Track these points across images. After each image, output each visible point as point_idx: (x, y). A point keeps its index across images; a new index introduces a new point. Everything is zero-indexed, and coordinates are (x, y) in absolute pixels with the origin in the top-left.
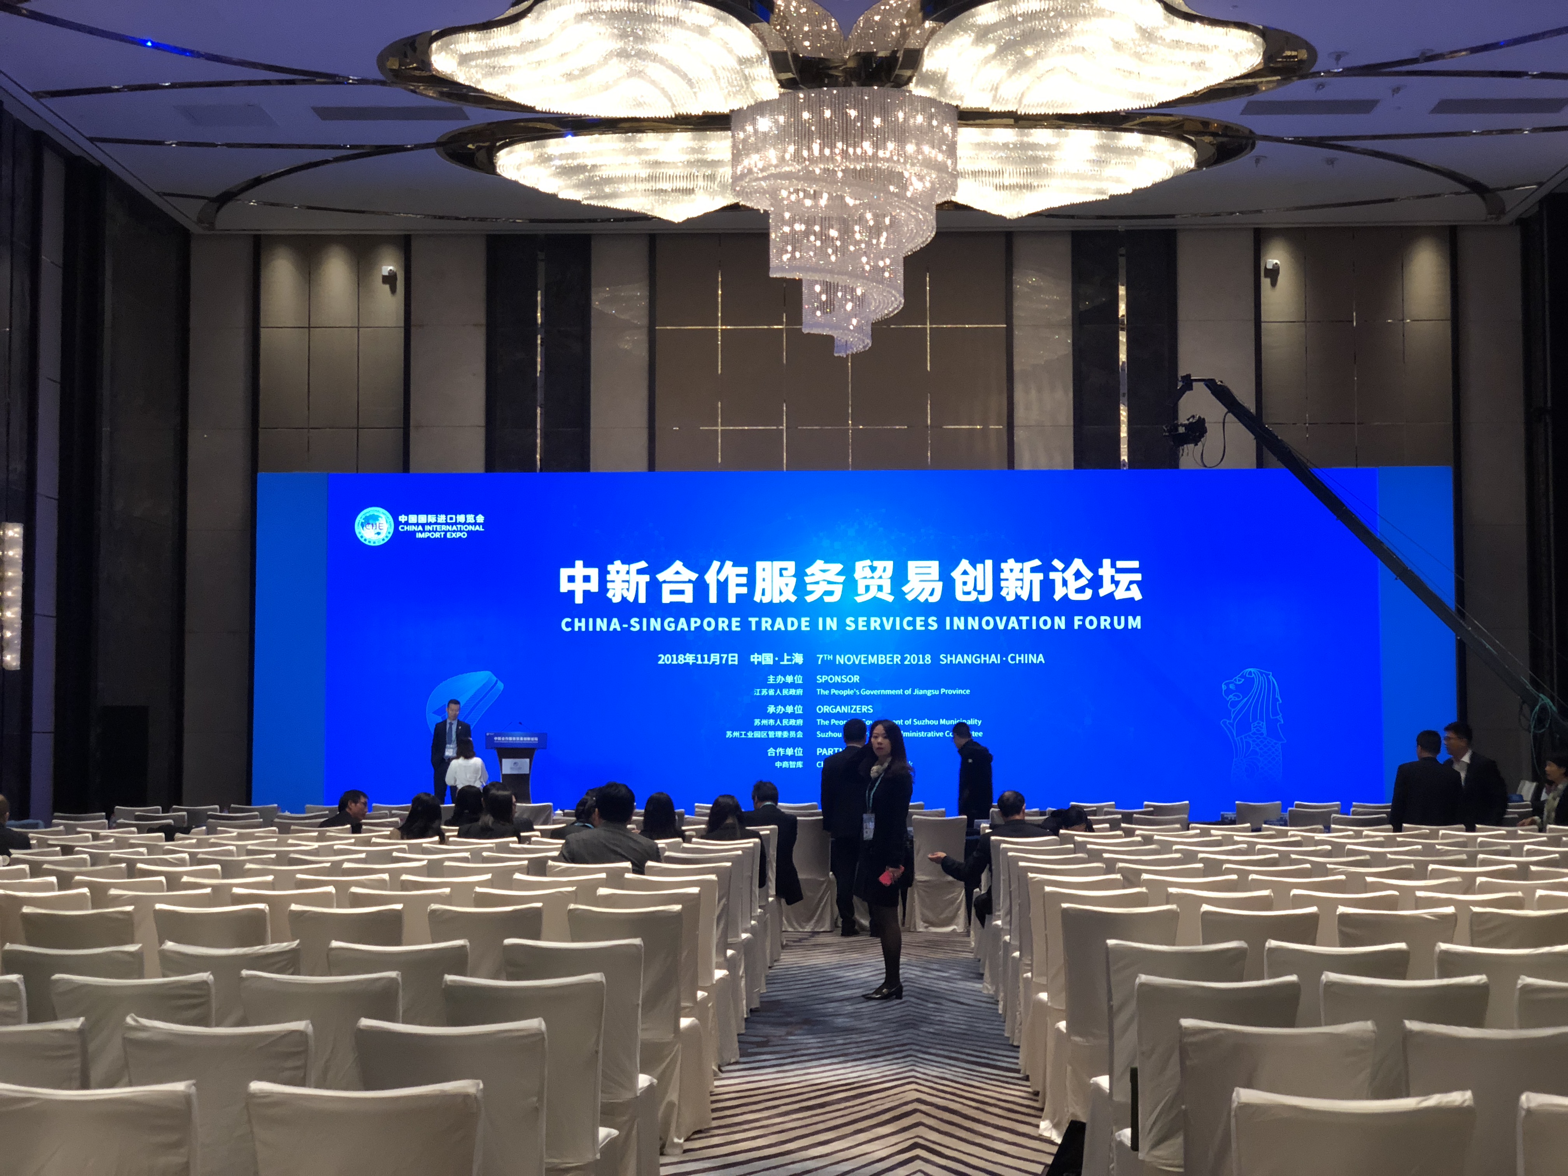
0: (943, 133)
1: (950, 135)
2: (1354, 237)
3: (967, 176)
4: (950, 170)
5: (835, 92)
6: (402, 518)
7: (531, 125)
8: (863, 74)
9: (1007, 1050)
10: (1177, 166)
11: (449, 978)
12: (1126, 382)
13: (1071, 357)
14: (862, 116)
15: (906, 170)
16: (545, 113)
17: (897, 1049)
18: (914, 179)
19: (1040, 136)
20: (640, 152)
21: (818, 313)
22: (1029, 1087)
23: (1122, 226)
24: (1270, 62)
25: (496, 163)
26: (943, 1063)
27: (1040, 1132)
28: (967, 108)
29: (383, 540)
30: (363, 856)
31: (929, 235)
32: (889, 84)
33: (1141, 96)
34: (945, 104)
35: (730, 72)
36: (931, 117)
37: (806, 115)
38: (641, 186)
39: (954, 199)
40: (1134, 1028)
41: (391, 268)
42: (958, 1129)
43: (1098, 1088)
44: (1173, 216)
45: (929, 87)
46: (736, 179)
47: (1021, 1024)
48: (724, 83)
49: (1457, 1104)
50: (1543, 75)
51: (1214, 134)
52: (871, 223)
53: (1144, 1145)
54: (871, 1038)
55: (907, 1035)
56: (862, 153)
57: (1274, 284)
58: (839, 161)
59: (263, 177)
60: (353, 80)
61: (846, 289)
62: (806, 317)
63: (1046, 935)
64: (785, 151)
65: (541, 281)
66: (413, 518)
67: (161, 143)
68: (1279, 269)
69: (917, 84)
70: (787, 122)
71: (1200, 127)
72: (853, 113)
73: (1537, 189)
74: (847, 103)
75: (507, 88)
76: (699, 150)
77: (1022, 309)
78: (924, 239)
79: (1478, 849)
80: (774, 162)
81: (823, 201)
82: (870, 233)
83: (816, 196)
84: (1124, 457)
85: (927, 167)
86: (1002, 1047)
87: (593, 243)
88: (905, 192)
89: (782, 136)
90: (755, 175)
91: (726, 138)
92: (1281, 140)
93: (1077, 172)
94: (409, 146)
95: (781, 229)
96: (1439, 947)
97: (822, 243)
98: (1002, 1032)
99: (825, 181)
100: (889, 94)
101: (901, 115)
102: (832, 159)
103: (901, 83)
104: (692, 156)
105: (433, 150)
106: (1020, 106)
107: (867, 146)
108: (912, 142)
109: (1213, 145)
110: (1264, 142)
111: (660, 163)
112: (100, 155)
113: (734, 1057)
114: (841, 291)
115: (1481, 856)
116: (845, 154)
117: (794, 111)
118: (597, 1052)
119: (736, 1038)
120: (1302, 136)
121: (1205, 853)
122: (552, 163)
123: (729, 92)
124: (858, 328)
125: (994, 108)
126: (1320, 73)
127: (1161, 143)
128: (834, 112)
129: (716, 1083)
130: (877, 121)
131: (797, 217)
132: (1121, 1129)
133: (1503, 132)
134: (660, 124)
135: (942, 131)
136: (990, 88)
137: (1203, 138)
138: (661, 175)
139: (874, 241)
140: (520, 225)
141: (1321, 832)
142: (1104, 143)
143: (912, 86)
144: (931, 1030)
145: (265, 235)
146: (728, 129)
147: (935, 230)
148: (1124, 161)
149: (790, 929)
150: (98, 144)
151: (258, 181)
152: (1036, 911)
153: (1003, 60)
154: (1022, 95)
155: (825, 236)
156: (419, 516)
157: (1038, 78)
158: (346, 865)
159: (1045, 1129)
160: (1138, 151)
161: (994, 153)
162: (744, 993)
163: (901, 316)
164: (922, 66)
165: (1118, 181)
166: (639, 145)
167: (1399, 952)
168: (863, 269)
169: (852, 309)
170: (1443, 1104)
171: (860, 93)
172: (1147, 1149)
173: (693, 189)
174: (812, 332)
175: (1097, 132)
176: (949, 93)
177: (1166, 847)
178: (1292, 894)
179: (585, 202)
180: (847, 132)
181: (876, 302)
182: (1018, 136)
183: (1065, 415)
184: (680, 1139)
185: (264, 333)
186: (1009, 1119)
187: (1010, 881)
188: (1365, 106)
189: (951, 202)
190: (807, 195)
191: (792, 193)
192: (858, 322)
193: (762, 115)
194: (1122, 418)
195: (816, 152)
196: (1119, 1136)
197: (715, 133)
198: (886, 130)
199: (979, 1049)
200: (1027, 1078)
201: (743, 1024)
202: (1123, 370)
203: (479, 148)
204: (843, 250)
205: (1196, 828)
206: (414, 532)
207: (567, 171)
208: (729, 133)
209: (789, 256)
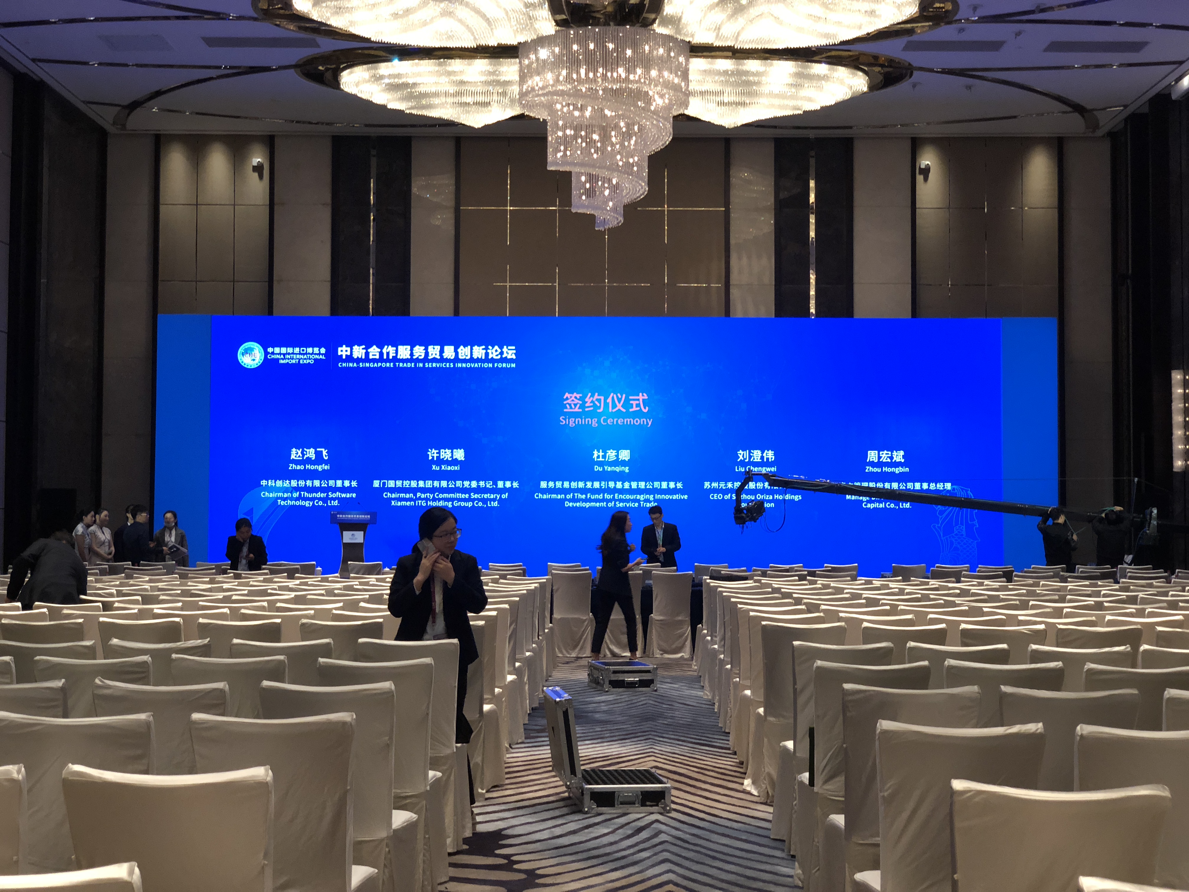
0: (679, 62)
1: (684, 64)
2: (986, 144)
3: (696, 95)
4: (683, 90)
5: (597, 30)
6: (270, 350)
7: (366, 52)
8: (618, 17)
9: (721, 735)
10: (854, 89)
11: (321, 660)
12: (815, 253)
13: (774, 233)
14: (618, 48)
15: (650, 89)
16: (379, 43)
17: (640, 734)
18: (656, 97)
19: (752, 65)
20: (449, 73)
21: (584, 197)
22: (736, 759)
23: (812, 134)
24: (923, 12)
25: (340, 80)
26: (674, 744)
27: (744, 787)
28: (697, 43)
29: (257, 364)
30: (246, 592)
31: (668, 139)
32: (638, 25)
33: (827, 36)
34: (681, 40)
35: (518, 14)
36: (669, 50)
37: (575, 47)
38: (450, 100)
39: (687, 112)
40: (812, 703)
41: (259, 160)
42: (684, 785)
43: (786, 749)
44: (851, 127)
45: (668, 27)
46: (522, 95)
47: (731, 717)
48: (514, 23)
49: (1032, 731)
50: (1127, 24)
51: (882, 66)
52: (624, 130)
53: (818, 781)
54: (621, 727)
55: (648, 726)
56: (617, 77)
57: (926, 179)
58: (600, 83)
59: (163, 90)
60: (233, 16)
61: (604, 180)
62: (574, 200)
63: (750, 647)
64: (559, 75)
65: (373, 171)
66: (277, 350)
67: (86, 63)
68: (930, 169)
69: (659, 25)
70: (561, 52)
71: (872, 61)
72: (611, 46)
73: (1122, 110)
74: (606, 38)
75: (349, 24)
76: (493, 73)
77: (737, 196)
78: (663, 142)
79: (1068, 593)
80: (551, 82)
81: (588, 113)
82: (623, 138)
83: (582, 109)
84: (813, 310)
85: (666, 87)
86: (718, 733)
87: (412, 143)
88: (649, 107)
89: (557, 63)
90: (537, 92)
91: (515, 63)
92: (931, 70)
93: (778, 93)
94: (274, 67)
95: (556, 134)
96: (1031, 647)
97: (586, 144)
98: (717, 724)
99: (590, 96)
100: (638, 32)
101: (647, 48)
102: (595, 80)
103: (647, 24)
104: (488, 77)
105: (292, 71)
106: (736, 42)
107: (621, 70)
108: (655, 69)
109: (881, 74)
110: (919, 72)
111: (464, 82)
112: (41, 72)
113: (521, 739)
114: (601, 180)
115: (1069, 597)
116: (604, 77)
117: (566, 45)
118: (428, 714)
119: (522, 726)
120: (947, 67)
121: (867, 594)
122: (383, 81)
123: (517, 29)
124: (614, 209)
125: (717, 43)
126: (961, 20)
127: (842, 72)
128: (596, 45)
129: (508, 756)
130: (629, 52)
131: (568, 125)
132: (802, 773)
133: (1097, 66)
134: (463, 53)
135: (678, 60)
136: (714, 28)
137: (874, 68)
138: (465, 92)
139: (626, 144)
140: (357, 128)
141: (953, 582)
142: (799, 71)
143: (655, 26)
144: (665, 722)
145: (164, 134)
146: (517, 57)
147: (672, 135)
148: (814, 85)
149: (560, 655)
150: (40, 64)
151: (158, 94)
152: (743, 632)
153: (724, 7)
154: (738, 33)
155: (589, 139)
156: (282, 348)
157: (750, 21)
158: (234, 598)
159: (748, 785)
160: (825, 78)
161: (717, 78)
162: (528, 695)
163: (647, 200)
164: (663, 11)
165: (810, 100)
166: (449, 69)
167: (1003, 650)
168: (618, 164)
169: (609, 195)
170: (1022, 731)
171: (616, 31)
172: (821, 783)
173: (489, 102)
174: (579, 211)
175: (794, 63)
176: (683, 32)
177: (840, 591)
178: (928, 617)
179: (408, 112)
180: (606, 61)
181: (627, 190)
182: (734, 65)
183: (769, 277)
184: (483, 789)
185: (162, 209)
186: (721, 779)
187: (724, 615)
188: (995, 46)
189: (684, 115)
190: (576, 108)
191: (565, 106)
192: (614, 204)
193: (542, 47)
194: (811, 281)
195: (583, 76)
196: (801, 777)
197: (506, 60)
198: (636, 59)
199: (700, 734)
200: (735, 753)
201: (527, 718)
202: (812, 244)
203: (327, 70)
204: (603, 150)
205: (862, 580)
206: (278, 359)
207: (393, 88)
208: (517, 60)
209: (561, 154)
